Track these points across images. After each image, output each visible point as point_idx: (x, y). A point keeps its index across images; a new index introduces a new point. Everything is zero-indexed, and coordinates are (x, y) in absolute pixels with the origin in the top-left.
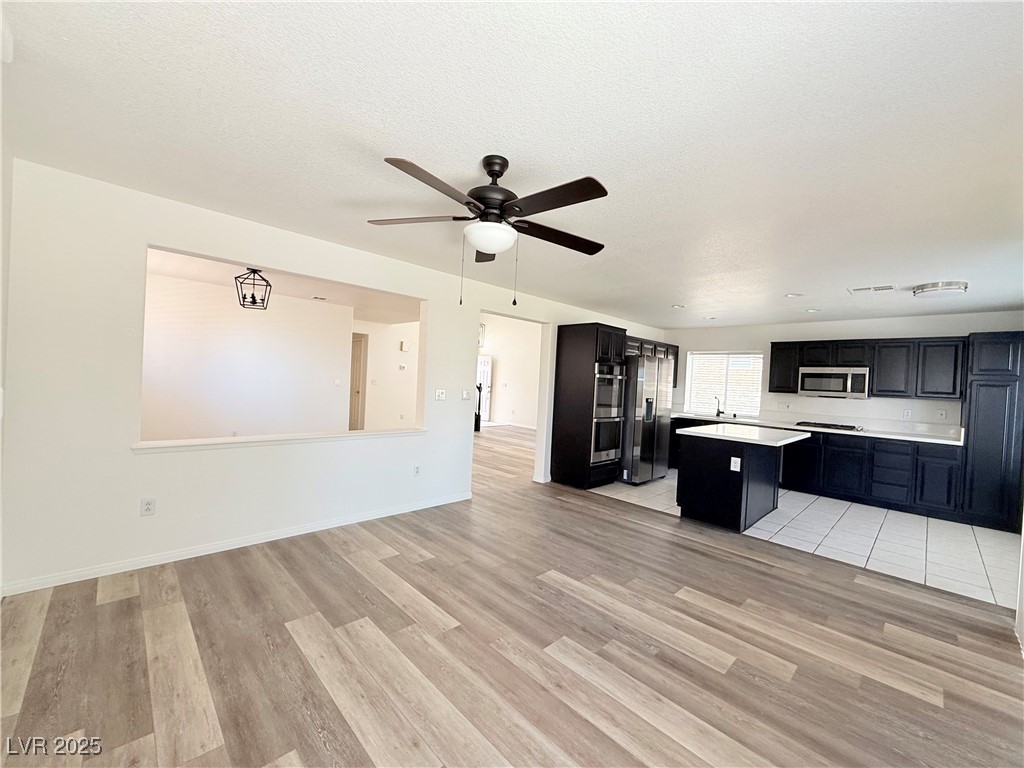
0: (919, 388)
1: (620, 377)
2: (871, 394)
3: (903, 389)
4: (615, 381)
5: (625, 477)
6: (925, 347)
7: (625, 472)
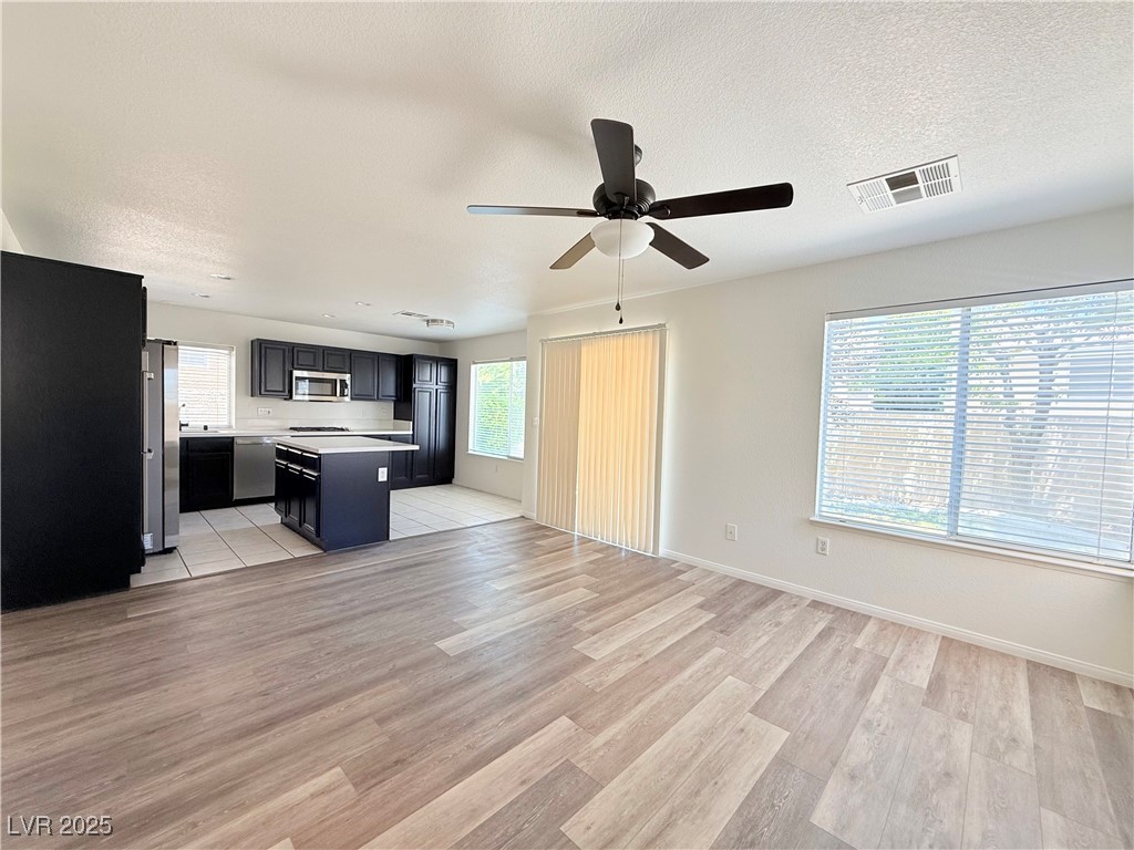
0: (380, 392)
2: (351, 398)
3: (371, 393)
5: (148, 546)
6: (381, 360)
7: (148, 538)
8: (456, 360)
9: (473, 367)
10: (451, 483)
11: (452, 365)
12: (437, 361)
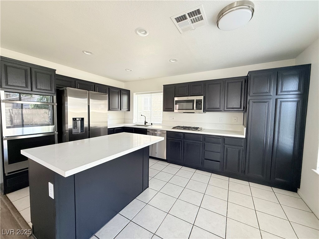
0: (225, 106)
2: (205, 111)
3: (218, 107)
6: (228, 83)
8: (310, 65)
10: (297, 192)
12: (278, 72)
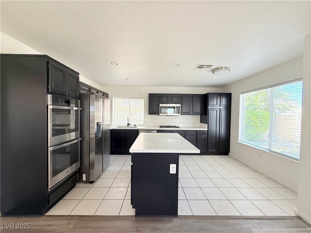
0: (193, 111)
1: (76, 108)
4: (71, 111)
5: (84, 179)
6: (194, 97)
7: (84, 176)
8: (231, 93)
9: (241, 95)
10: (228, 155)
11: (229, 96)
12: (220, 95)
